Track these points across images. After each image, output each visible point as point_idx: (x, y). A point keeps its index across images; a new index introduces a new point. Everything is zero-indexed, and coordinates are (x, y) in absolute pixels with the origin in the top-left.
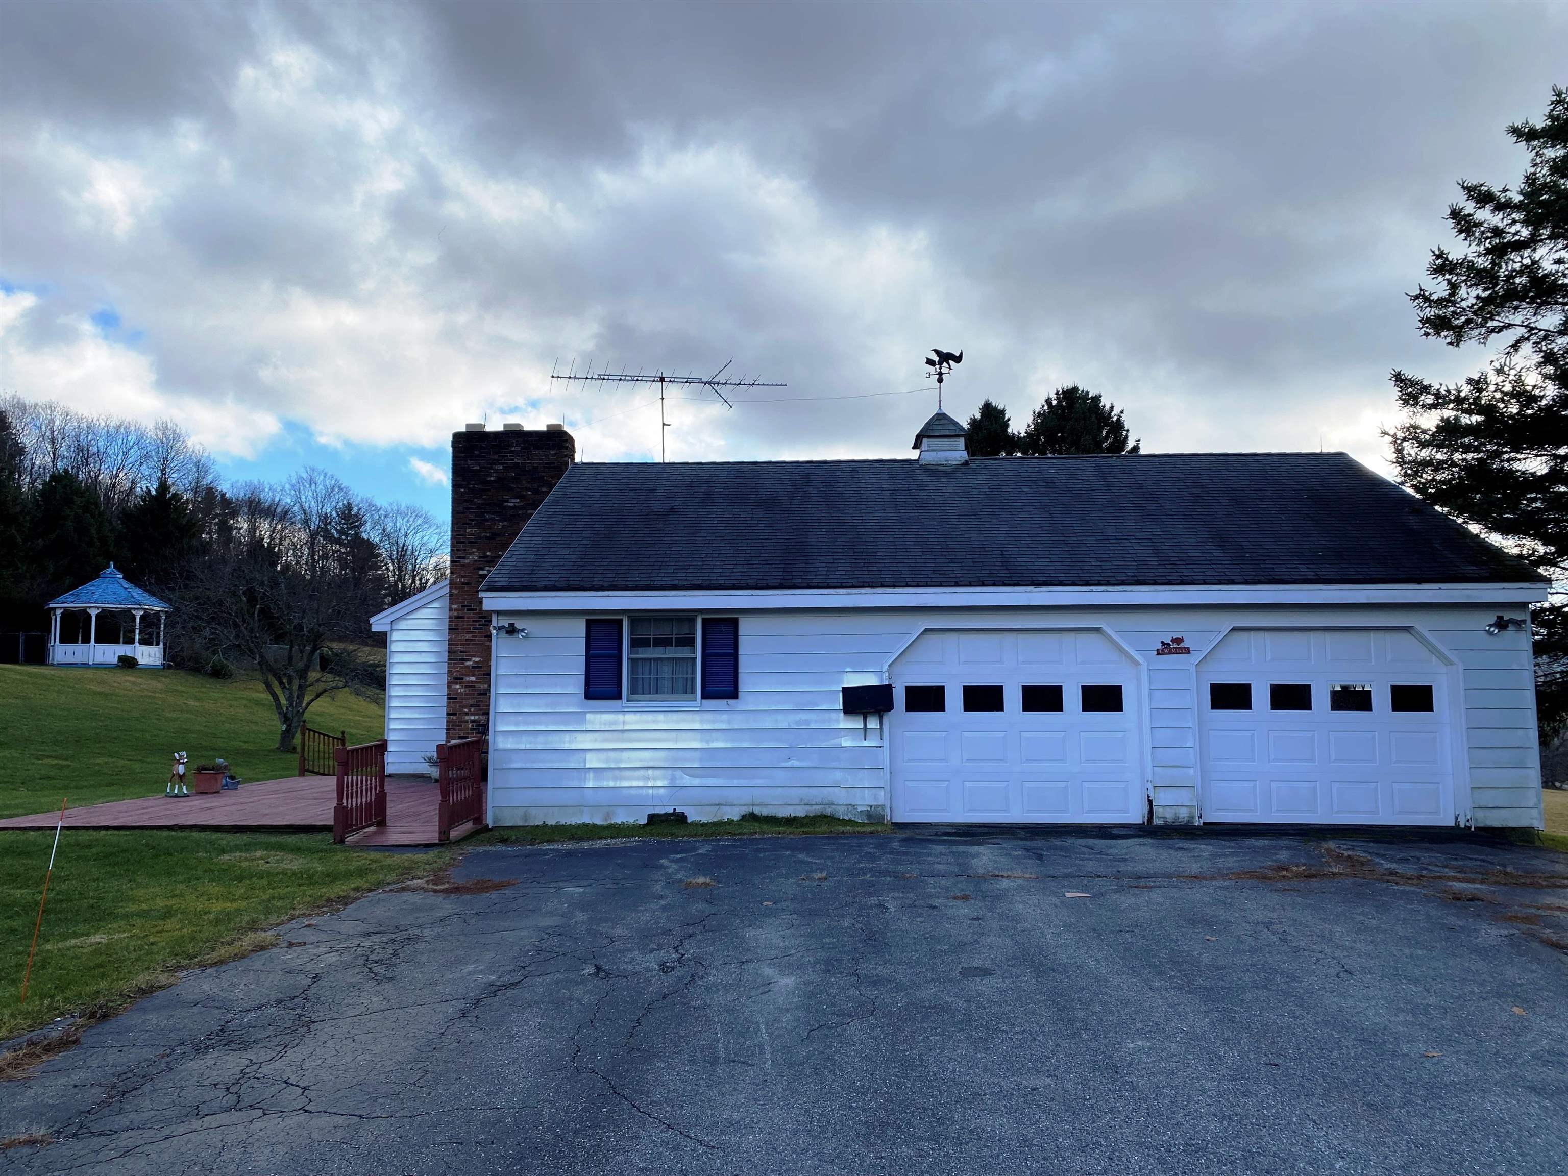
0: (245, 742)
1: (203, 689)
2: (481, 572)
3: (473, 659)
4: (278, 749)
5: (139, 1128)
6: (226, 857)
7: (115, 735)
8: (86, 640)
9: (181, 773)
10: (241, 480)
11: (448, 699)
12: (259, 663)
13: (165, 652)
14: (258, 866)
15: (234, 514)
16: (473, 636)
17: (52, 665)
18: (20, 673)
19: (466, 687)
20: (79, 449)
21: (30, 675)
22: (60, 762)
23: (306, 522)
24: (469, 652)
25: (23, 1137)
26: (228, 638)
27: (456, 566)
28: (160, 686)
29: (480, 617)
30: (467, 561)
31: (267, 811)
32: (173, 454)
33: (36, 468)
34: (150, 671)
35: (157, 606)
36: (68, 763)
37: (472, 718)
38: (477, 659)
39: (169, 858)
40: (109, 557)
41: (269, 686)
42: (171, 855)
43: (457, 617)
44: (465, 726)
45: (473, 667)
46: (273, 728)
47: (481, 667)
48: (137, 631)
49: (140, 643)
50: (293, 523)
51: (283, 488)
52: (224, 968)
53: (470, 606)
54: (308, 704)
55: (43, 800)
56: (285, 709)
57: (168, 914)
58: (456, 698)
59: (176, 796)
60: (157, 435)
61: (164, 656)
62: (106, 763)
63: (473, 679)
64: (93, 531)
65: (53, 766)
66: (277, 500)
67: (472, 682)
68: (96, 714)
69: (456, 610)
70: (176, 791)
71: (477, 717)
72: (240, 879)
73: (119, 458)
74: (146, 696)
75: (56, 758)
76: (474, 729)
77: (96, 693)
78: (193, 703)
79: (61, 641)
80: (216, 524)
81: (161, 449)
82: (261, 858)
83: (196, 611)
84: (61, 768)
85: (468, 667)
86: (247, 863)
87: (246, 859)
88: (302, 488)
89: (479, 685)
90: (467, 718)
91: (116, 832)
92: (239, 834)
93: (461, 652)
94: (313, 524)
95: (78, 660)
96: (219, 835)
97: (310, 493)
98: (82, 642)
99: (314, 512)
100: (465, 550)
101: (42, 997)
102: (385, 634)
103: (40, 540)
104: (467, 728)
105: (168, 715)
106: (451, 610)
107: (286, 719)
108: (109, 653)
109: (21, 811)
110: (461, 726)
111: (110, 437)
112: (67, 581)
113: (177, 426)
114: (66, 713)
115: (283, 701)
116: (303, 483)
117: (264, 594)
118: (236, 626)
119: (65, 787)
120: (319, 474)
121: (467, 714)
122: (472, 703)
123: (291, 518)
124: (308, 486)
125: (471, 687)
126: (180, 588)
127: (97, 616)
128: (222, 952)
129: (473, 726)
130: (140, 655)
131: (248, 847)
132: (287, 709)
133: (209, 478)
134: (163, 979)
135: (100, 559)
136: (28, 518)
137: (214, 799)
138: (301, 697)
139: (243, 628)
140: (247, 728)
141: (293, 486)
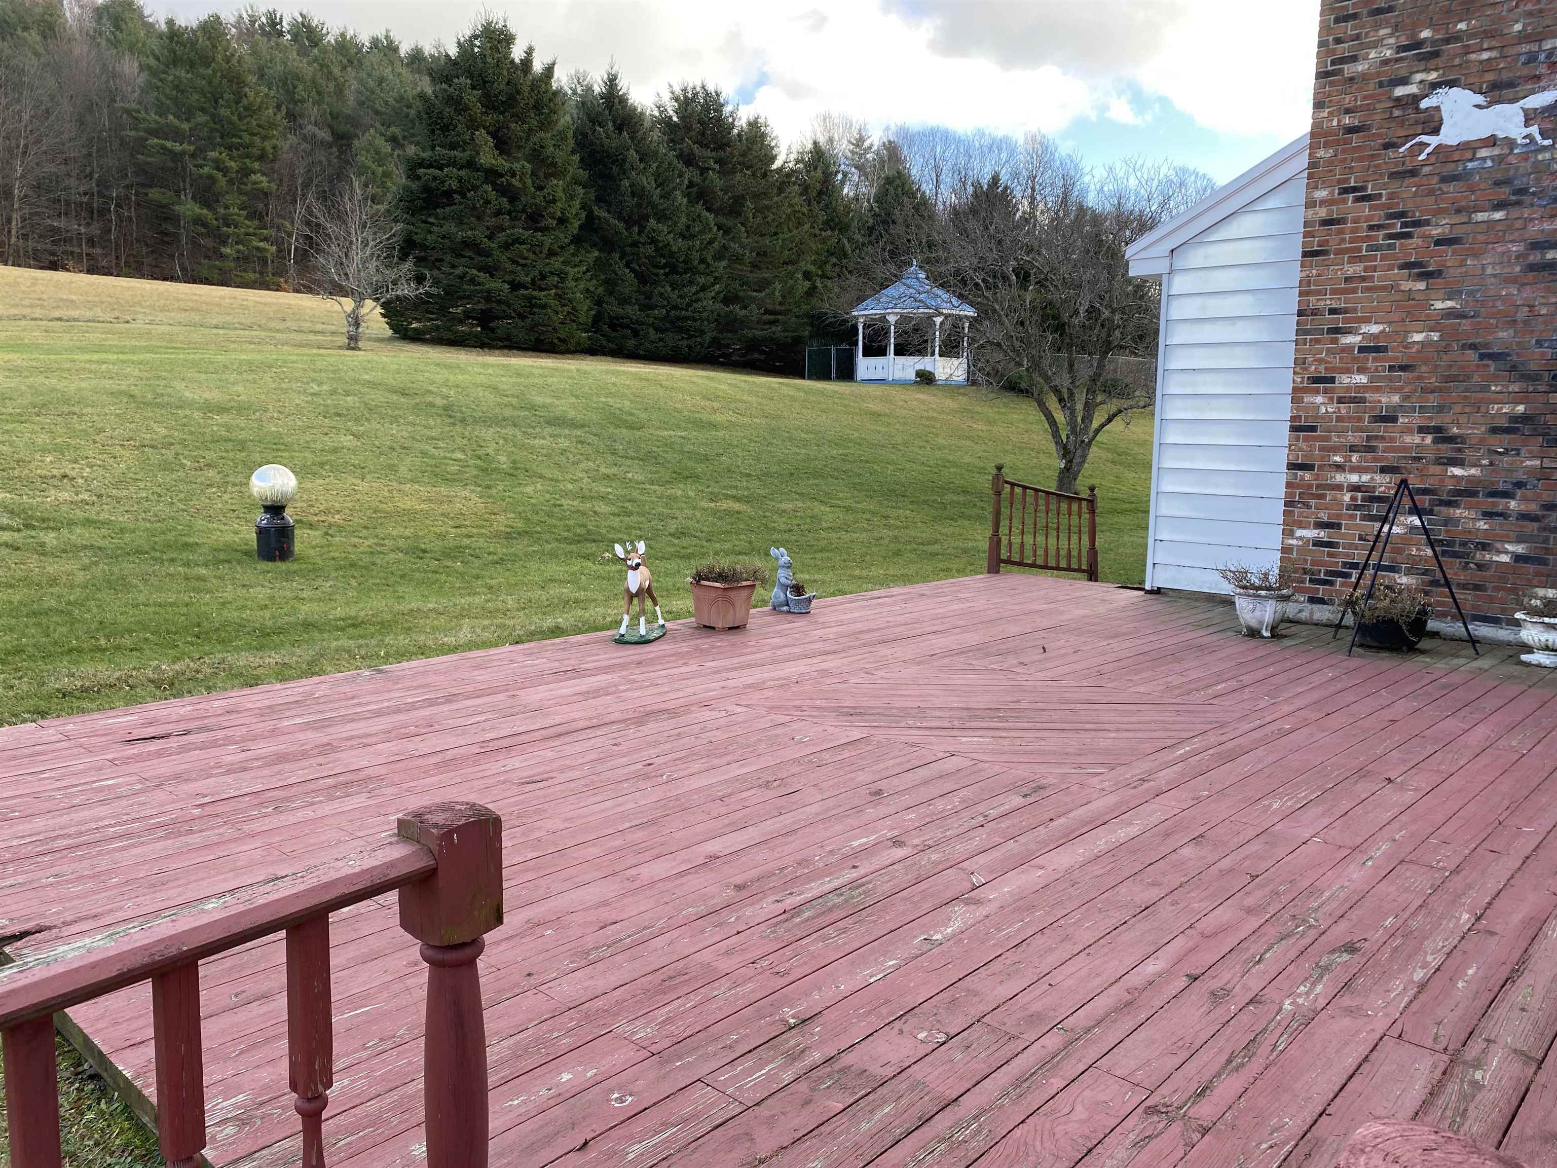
2: (1400, 91)
3: (1365, 328)
8: (886, 353)
11: (1294, 429)
13: (968, 366)
16: (1366, 269)
17: (856, 381)
19: (1340, 401)
24: (1355, 310)
27: (1332, 84)
29: (1390, 216)
30: (1361, 67)
34: (951, 388)
35: (963, 310)
37: (1354, 478)
38: (1375, 329)
41: (1042, 405)
43: (1327, 222)
44: (1334, 499)
45: (1362, 349)
46: (1048, 463)
47: (1385, 349)
48: (937, 342)
49: (941, 355)
53: (1364, 188)
54: (1097, 431)
56: (1064, 438)
58: (1313, 429)
61: (967, 370)
63: (1362, 379)
67: (1359, 388)
69: (1323, 202)
71: (1366, 478)
76: (1357, 507)
79: (864, 355)
85: (1348, 349)
89: (1376, 396)
90: (1340, 478)
93: (1332, 311)
95: (880, 375)
98: (883, 355)
100: (1357, 37)
102: (1157, 280)
104: (1340, 504)
106: (1310, 204)
107: (1065, 452)
108: (906, 367)
110: (1322, 497)
115: (1063, 427)
121: (1339, 468)
122: (1357, 442)
125: (1353, 400)
127: (896, 324)
129: (1353, 499)
130: (938, 369)
132: (1068, 438)
138: (1088, 418)
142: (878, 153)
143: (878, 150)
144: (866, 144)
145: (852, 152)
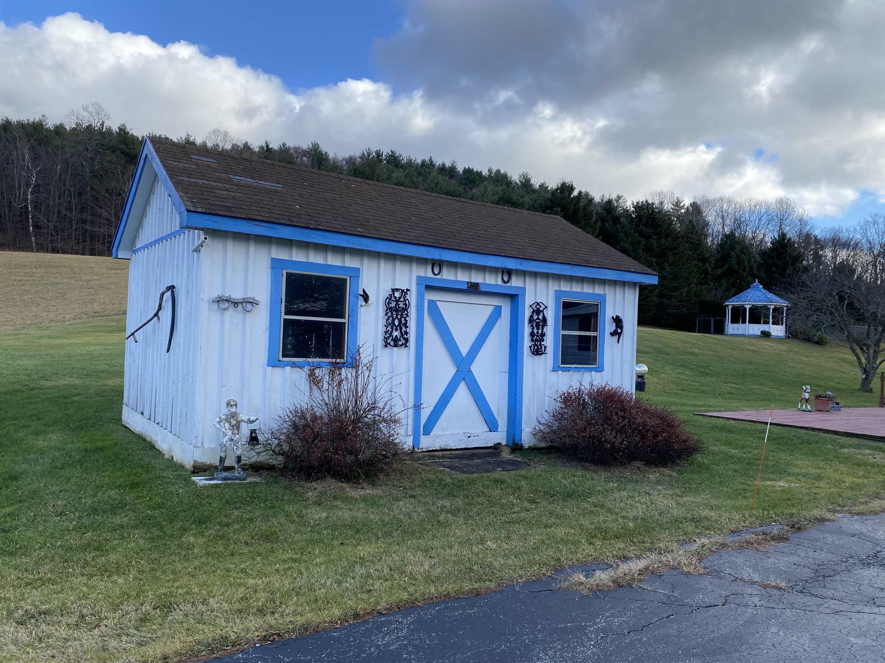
0: (838, 383)
1: (809, 351)
4: (860, 389)
5: (839, 600)
6: (846, 450)
7: (762, 374)
8: (744, 322)
9: (807, 398)
10: (828, 227)
12: (847, 336)
13: (786, 329)
14: (869, 459)
15: (822, 248)
17: (727, 335)
18: (713, 339)
20: (736, 220)
21: (718, 340)
22: (736, 386)
23: (871, 249)
25: (773, 584)
26: (827, 321)
28: (784, 348)
31: (866, 426)
32: (786, 216)
33: (715, 232)
34: (778, 339)
35: (783, 303)
36: (740, 387)
39: (810, 446)
40: (754, 277)
41: (854, 351)
42: (810, 444)
46: (855, 376)
48: (771, 317)
49: (773, 324)
50: (862, 250)
51: (855, 229)
52: (865, 518)
54: (881, 363)
55: (732, 405)
56: (864, 365)
57: (819, 478)
59: (804, 411)
60: (777, 206)
61: (786, 331)
62: (759, 388)
64: (746, 263)
65: (732, 387)
66: (851, 236)
68: (751, 362)
70: (804, 408)
72: (859, 465)
73: (756, 222)
74: (777, 353)
75: (734, 383)
77: (750, 350)
78: (804, 359)
79: (731, 323)
80: (811, 255)
81: (779, 214)
82: (869, 454)
83: (808, 305)
84: (737, 389)
86: (861, 456)
87: (859, 454)
88: (868, 228)
91: (775, 427)
92: (849, 438)
94: (876, 250)
95: (740, 332)
96: (837, 436)
97: (874, 230)
98: (742, 323)
99: (877, 242)
101: (763, 509)
103: (719, 270)
105: (791, 364)
107: (865, 371)
108: (756, 329)
109: (723, 409)
111: (751, 212)
112: (733, 291)
113: (788, 200)
114: (736, 360)
115: (864, 361)
116: (869, 225)
117: (850, 294)
118: (831, 313)
119: (740, 399)
120: (880, 217)
123: (861, 247)
124: (872, 226)
126: (798, 292)
127: (750, 309)
128: (861, 508)
130: (773, 330)
131: (858, 447)
132: (866, 365)
133: (808, 228)
134: (828, 515)
135: (749, 278)
136: (714, 258)
137: (828, 415)
138: (875, 357)
139: (836, 315)
140: (838, 375)
141: (862, 227)
142: (687, 209)
143: (688, 207)
144: (682, 205)
145: (673, 209)
